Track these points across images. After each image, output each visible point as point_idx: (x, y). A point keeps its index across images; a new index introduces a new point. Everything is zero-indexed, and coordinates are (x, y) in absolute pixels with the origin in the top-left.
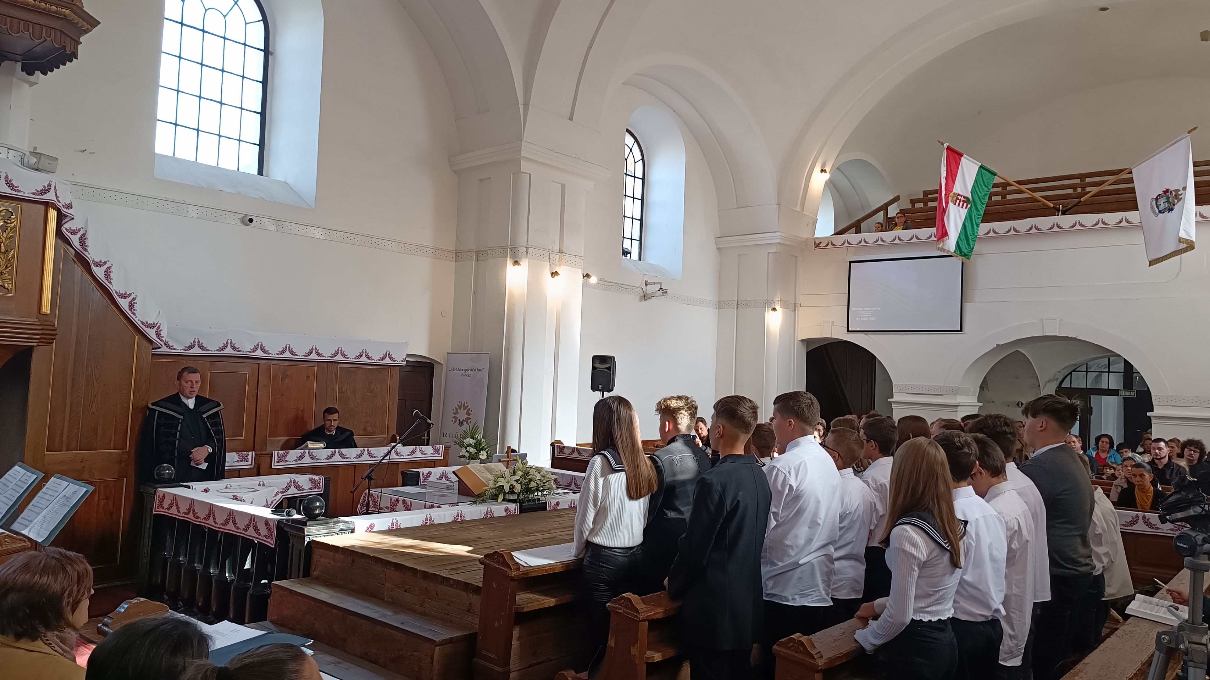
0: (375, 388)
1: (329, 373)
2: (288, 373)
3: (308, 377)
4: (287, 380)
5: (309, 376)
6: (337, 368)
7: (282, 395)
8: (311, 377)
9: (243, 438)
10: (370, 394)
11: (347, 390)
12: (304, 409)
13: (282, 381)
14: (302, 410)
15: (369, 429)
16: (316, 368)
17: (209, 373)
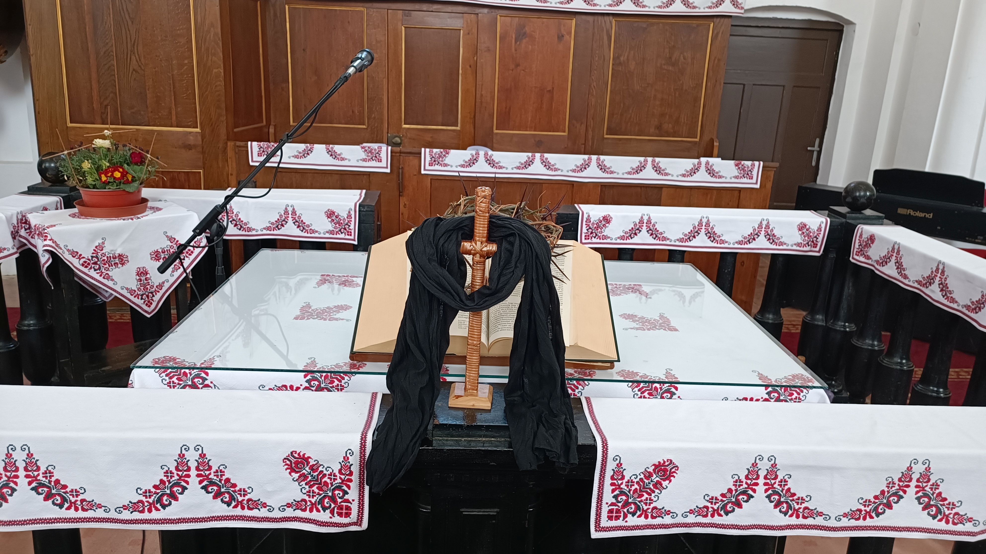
0: (682, 58)
1: (596, 30)
2: (527, 29)
3: (560, 37)
4: (524, 41)
5: (563, 36)
6: (611, 22)
7: (517, 65)
8: (566, 37)
9: (458, 128)
10: (670, 68)
11: (628, 59)
12: (553, 88)
13: (516, 42)
14: (549, 91)
15: (668, 126)
16: (574, 22)
17: (403, 28)
